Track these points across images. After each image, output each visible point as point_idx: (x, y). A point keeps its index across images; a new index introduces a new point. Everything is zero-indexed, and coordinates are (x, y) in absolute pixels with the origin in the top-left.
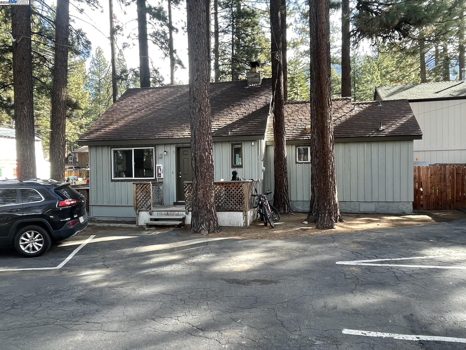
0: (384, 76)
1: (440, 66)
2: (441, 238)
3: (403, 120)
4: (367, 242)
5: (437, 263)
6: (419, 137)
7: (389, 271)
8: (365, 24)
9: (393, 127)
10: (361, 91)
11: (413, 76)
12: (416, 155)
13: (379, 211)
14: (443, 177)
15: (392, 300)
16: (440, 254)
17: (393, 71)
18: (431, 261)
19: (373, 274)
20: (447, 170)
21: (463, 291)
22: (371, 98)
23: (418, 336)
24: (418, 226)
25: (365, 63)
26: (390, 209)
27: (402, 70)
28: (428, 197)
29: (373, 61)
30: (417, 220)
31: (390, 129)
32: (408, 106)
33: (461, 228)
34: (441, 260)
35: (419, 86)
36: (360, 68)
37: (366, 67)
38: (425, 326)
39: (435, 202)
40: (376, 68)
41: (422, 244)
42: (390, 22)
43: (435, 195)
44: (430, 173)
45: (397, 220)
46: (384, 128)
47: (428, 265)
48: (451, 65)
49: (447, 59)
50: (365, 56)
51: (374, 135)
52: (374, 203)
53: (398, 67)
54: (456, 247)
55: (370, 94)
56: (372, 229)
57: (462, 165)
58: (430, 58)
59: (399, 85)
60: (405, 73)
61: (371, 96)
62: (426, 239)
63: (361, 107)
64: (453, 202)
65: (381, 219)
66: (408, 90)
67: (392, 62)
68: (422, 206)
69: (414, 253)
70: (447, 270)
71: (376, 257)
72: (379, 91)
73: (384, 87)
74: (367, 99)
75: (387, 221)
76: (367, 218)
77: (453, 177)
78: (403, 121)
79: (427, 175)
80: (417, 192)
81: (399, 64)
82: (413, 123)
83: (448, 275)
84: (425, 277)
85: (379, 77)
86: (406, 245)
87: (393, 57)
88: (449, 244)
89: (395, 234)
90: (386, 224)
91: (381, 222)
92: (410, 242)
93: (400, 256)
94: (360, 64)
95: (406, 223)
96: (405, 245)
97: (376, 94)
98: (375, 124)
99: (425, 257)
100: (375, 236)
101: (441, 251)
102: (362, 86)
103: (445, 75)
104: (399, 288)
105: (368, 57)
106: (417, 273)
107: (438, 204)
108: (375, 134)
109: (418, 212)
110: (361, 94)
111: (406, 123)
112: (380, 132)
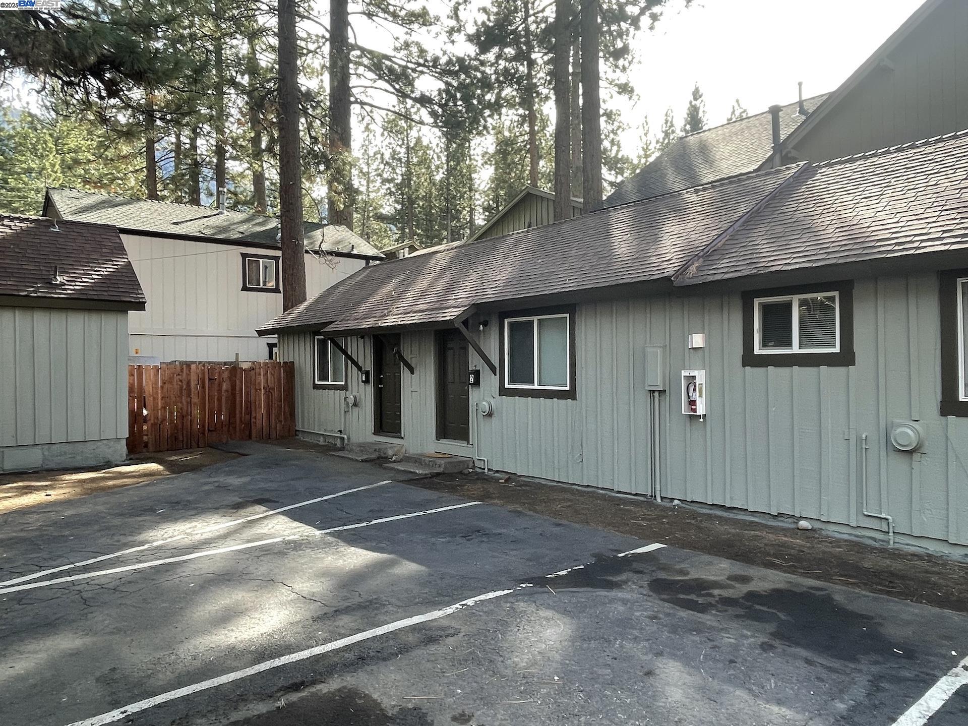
0: (70, 168)
1: (183, 175)
2: (178, 503)
3: (106, 268)
4: (16, 537)
5: (168, 553)
6: (140, 306)
7: (67, 591)
8: (16, 36)
9: (84, 280)
10: (12, 190)
11: (132, 182)
12: (134, 344)
13: (52, 465)
14: (185, 387)
15: (70, 652)
16: (176, 533)
17: (89, 161)
18: (158, 551)
19: (29, 607)
20: (192, 374)
21: (211, 595)
22: (38, 211)
23: (122, 709)
24: (136, 487)
25: (23, 129)
26: (79, 458)
27: (108, 164)
28: (157, 426)
29: (43, 128)
30: (134, 474)
31: (77, 284)
32: (118, 241)
33: (216, 479)
34: (176, 545)
35: (142, 204)
36: (11, 137)
37: (26, 137)
38: (140, 683)
39: (172, 435)
40: (50, 145)
41: (142, 521)
42: (76, 52)
43: (171, 421)
44: (162, 379)
45: (93, 480)
46: (63, 281)
47: (152, 560)
48: (203, 178)
49: (196, 164)
50: (24, 112)
51: (39, 294)
52: (40, 447)
53: (101, 157)
54: (204, 516)
55: (37, 202)
56: (33, 507)
57: (219, 363)
58: (165, 153)
59: (103, 195)
60: (114, 171)
61: (38, 207)
62: (152, 510)
63: (7, 226)
64: (203, 433)
65: (56, 480)
66: (120, 208)
67: (89, 143)
68: (146, 445)
69: (124, 541)
70: (185, 562)
71: (38, 568)
72: (56, 197)
73: (67, 192)
74: (29, 210)
75: (71, 485)
76: (20, 484)
77: (203, 387)
78: (108, 269)
79: (156, 383)
80: (135, 418)
81: (102, 150)
82: (127, 276)
83: (187, 571)
84: (144, 585)
85: (57, 166)
86: (108, 528)
87: (90, 133)
88: (193, 512)
89: (84, 510)
90: (67, 490)
91: (55, 488)
92: (117, 521)
93: (95, 555)
94: (11, 126)
95: (111, 483)
96: (106, 529)
97: (48, 204)
98: (42, 268)
99: (146, 547)
100: (38, 520)
101: (177, 528)
102: (15, 179)
103: (193, 194)
104: (88, 623)
105: (30, 115)
106: (130, 582)
107: (176, 439)
108: (43, 292)
109: (137, 459)
110: (13, 197)
111: (112, 274)
112: (55, 289)
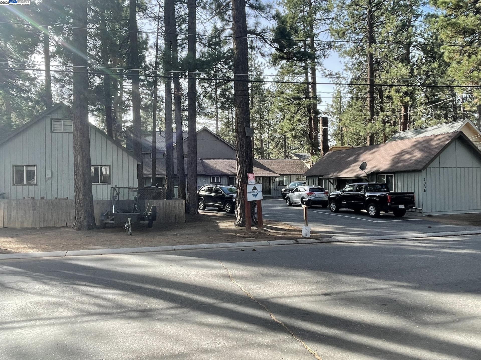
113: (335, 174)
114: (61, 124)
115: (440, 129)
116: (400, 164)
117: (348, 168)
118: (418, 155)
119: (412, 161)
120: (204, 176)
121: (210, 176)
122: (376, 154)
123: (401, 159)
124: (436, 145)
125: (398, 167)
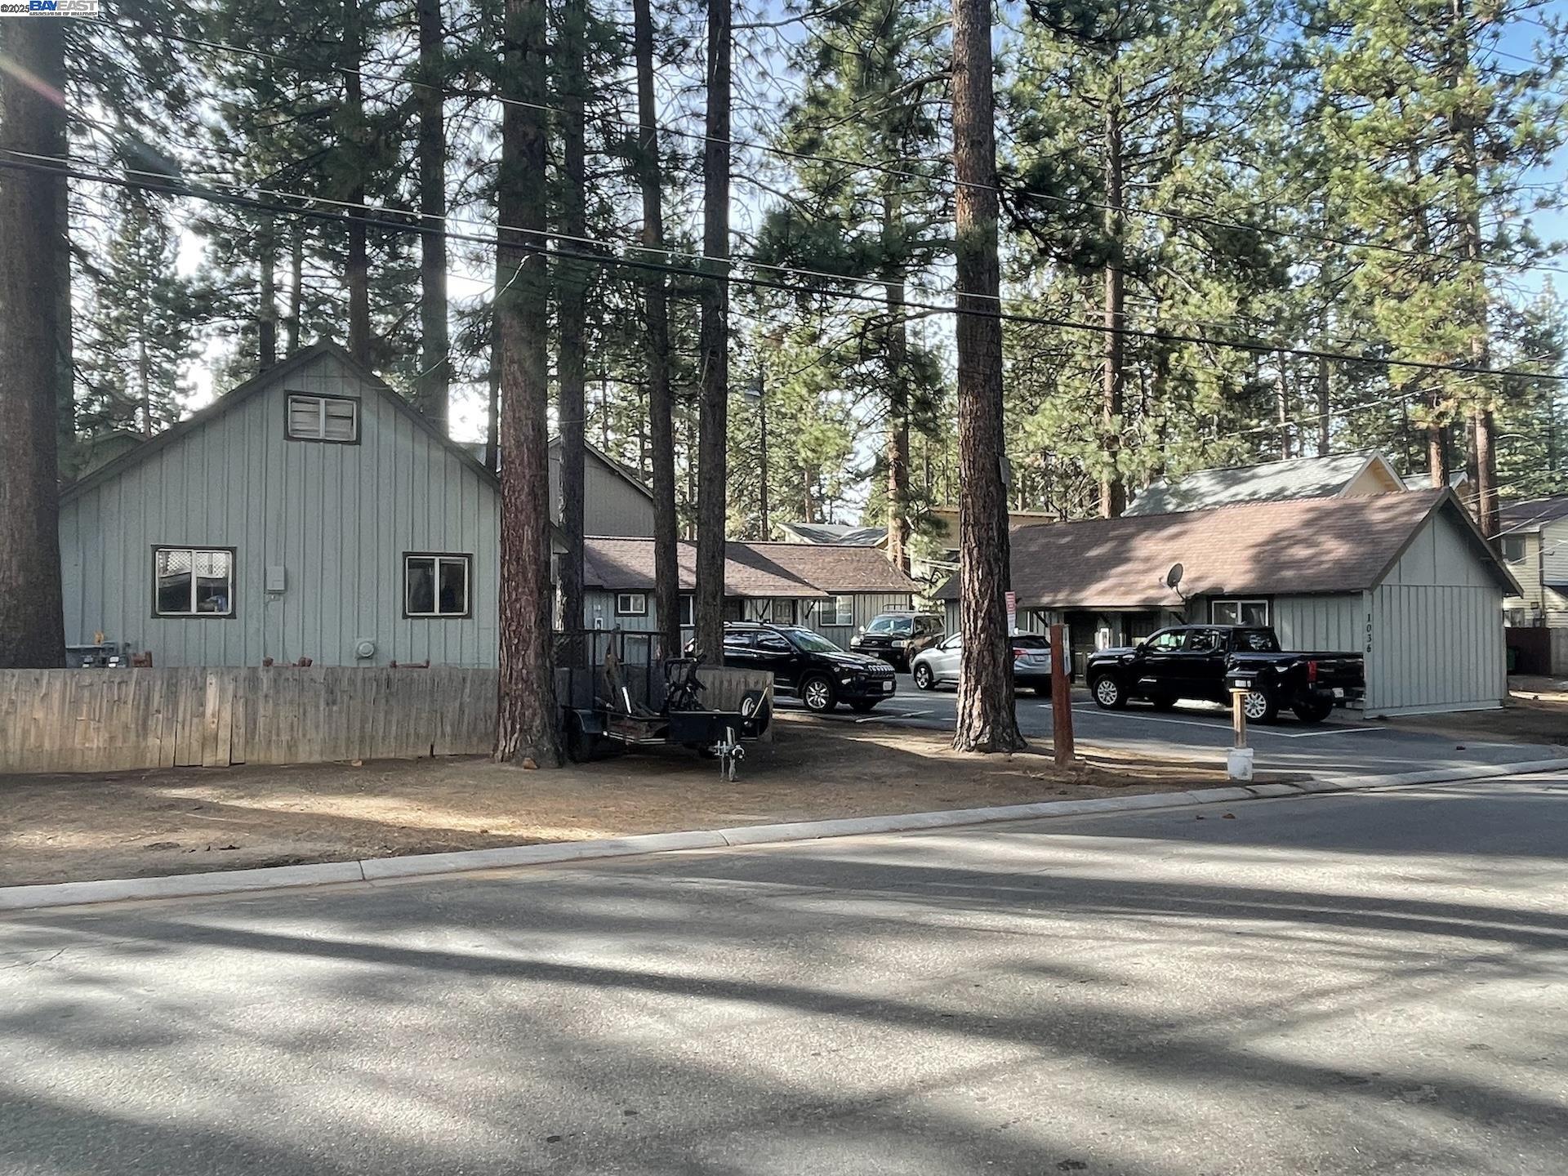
113: (1061, 596)
114: (317, 413)
115: (1299, 472)
116: (1289, 574)
117: (1102, 579)
118: (1336, 549)
119: (1327, 566)
120: (599, 590)
121: (616, 592)
122: (1185, 540)
123: (1283, 559)
124: (1383, 522)
125: (1283, 580)
